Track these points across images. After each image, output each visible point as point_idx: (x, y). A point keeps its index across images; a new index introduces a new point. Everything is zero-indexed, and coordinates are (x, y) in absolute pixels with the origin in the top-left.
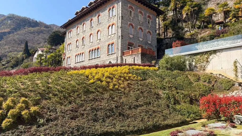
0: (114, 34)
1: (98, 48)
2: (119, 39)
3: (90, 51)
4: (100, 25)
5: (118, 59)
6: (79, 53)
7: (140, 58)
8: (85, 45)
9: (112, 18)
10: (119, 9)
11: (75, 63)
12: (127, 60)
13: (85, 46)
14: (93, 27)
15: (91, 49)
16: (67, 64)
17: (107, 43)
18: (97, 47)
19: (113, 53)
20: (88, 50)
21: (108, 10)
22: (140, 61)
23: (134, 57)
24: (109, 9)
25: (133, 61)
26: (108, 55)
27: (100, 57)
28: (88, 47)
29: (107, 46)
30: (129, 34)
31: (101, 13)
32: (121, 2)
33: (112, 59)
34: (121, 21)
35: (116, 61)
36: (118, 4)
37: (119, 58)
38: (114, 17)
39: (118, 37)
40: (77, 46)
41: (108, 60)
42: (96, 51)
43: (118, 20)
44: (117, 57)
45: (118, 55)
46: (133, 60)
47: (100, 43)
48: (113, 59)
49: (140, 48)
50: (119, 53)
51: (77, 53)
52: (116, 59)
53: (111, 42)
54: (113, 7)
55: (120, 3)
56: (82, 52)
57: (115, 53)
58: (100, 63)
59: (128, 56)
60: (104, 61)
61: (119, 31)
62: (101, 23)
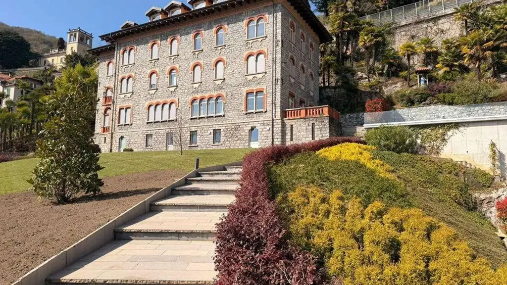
0: (264, 74)
1: (218, 97)
2: (276, 84)
3: (194, 100)
4: (223, 50)
5: (274, 124)
6: (161, 101)
7: (328, 126)
8: (177, 86)
9: (258, 40)
10: (276, 26)
11: (148, 123)
12: (294, 126)
13: (178, 89)
14: (202, 50)
15: (199, 96)
16: (119, 123)
17: (245, 90)
18: (215, 94)
19: (262, 112)
20: (190, 98)
21: (245, 21)
22: (328, 131)
23: (311, 122)
24: (249, 20)
25: (311, 130)
26: (246, 114)
27: (224, 116)
28: (186, 91)
29: (245, 94)
30: (290, 76)
31: (226, 26)
32: (280, 13)
33: (259, 122)
34: (280, 50)
35: (271, 126)
36: (275, 14)
37: (277, 121)
38: (262, 39)
39: (274, 80)
40: (151, 86)
41: (247, 123)
42: (212, 102)
43: (274, 47)
44: (273, 120)
45: (274, 117)
46: (311, 127)
47: (224, 87)
48: (263, 122)
49: (327, 108)
50: (275, 112)
51: (154, 102)
52: (271, 124)
53: (254, 88)
54: (259, 17)
55: (279, 15)
56: (169, 100)
57: (266, 112)
58: (224, 128)
59: (299, 120)
60: (238, 124)
61: (276, 68)
62: (225, 46)
